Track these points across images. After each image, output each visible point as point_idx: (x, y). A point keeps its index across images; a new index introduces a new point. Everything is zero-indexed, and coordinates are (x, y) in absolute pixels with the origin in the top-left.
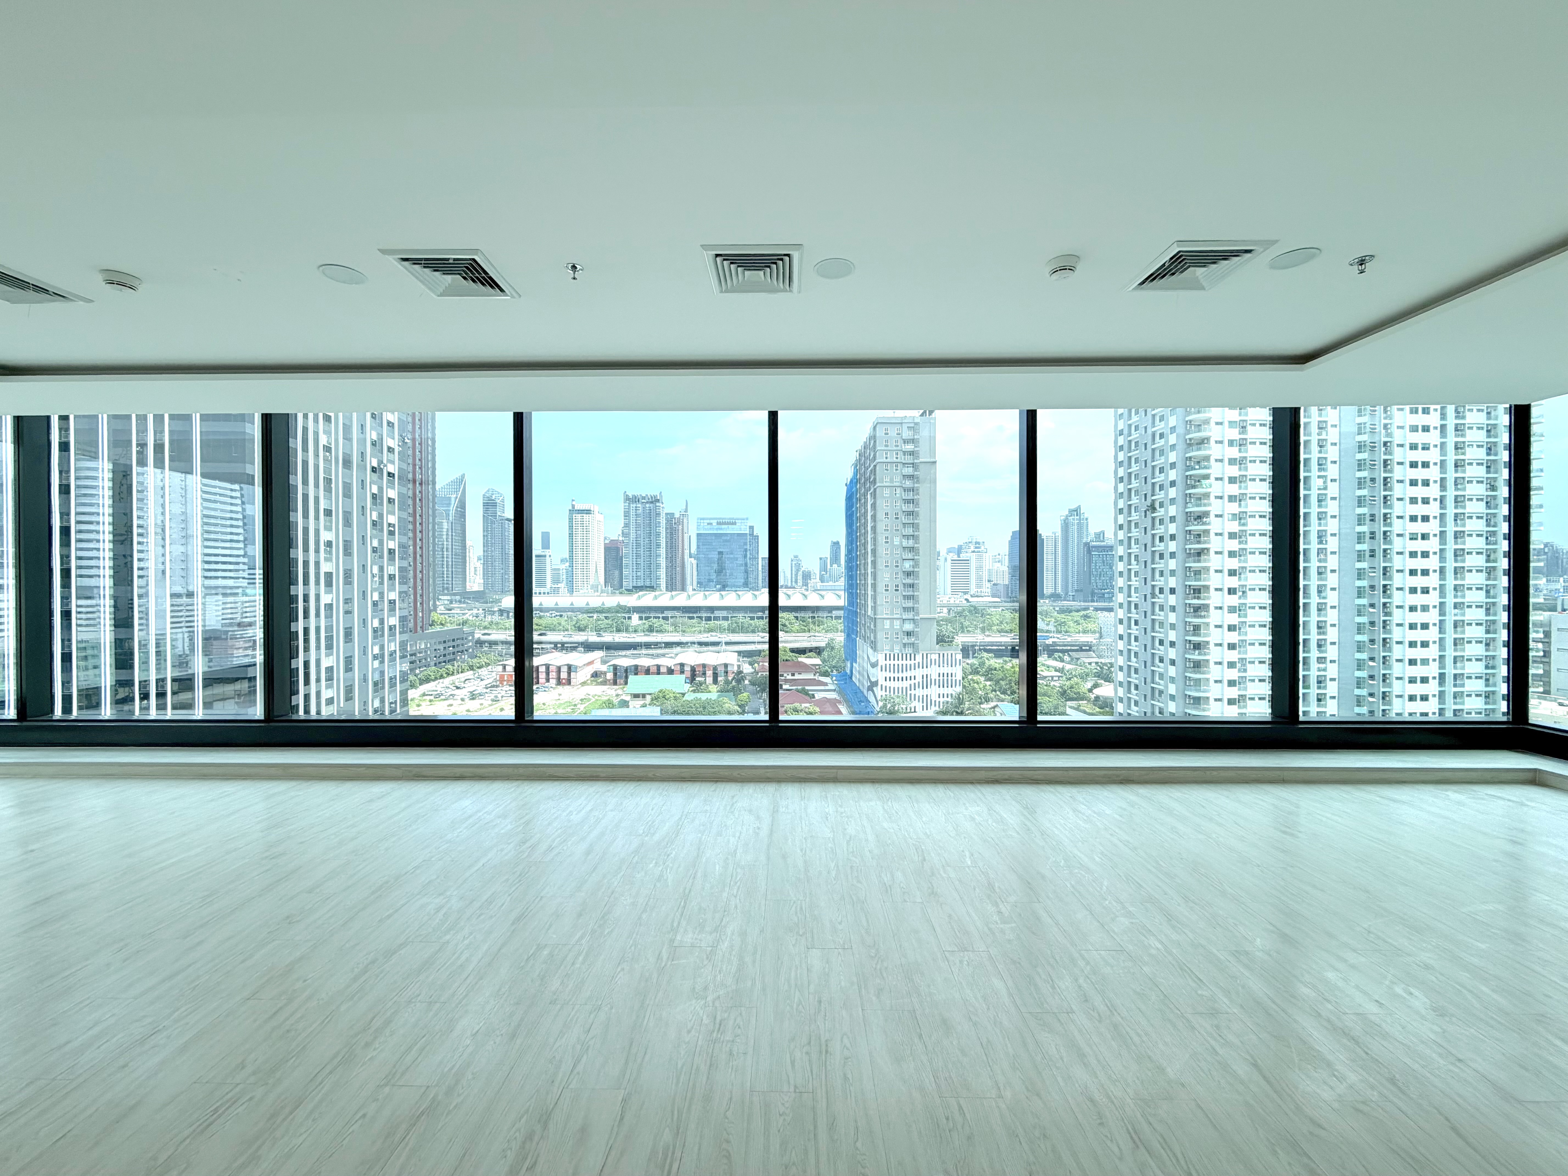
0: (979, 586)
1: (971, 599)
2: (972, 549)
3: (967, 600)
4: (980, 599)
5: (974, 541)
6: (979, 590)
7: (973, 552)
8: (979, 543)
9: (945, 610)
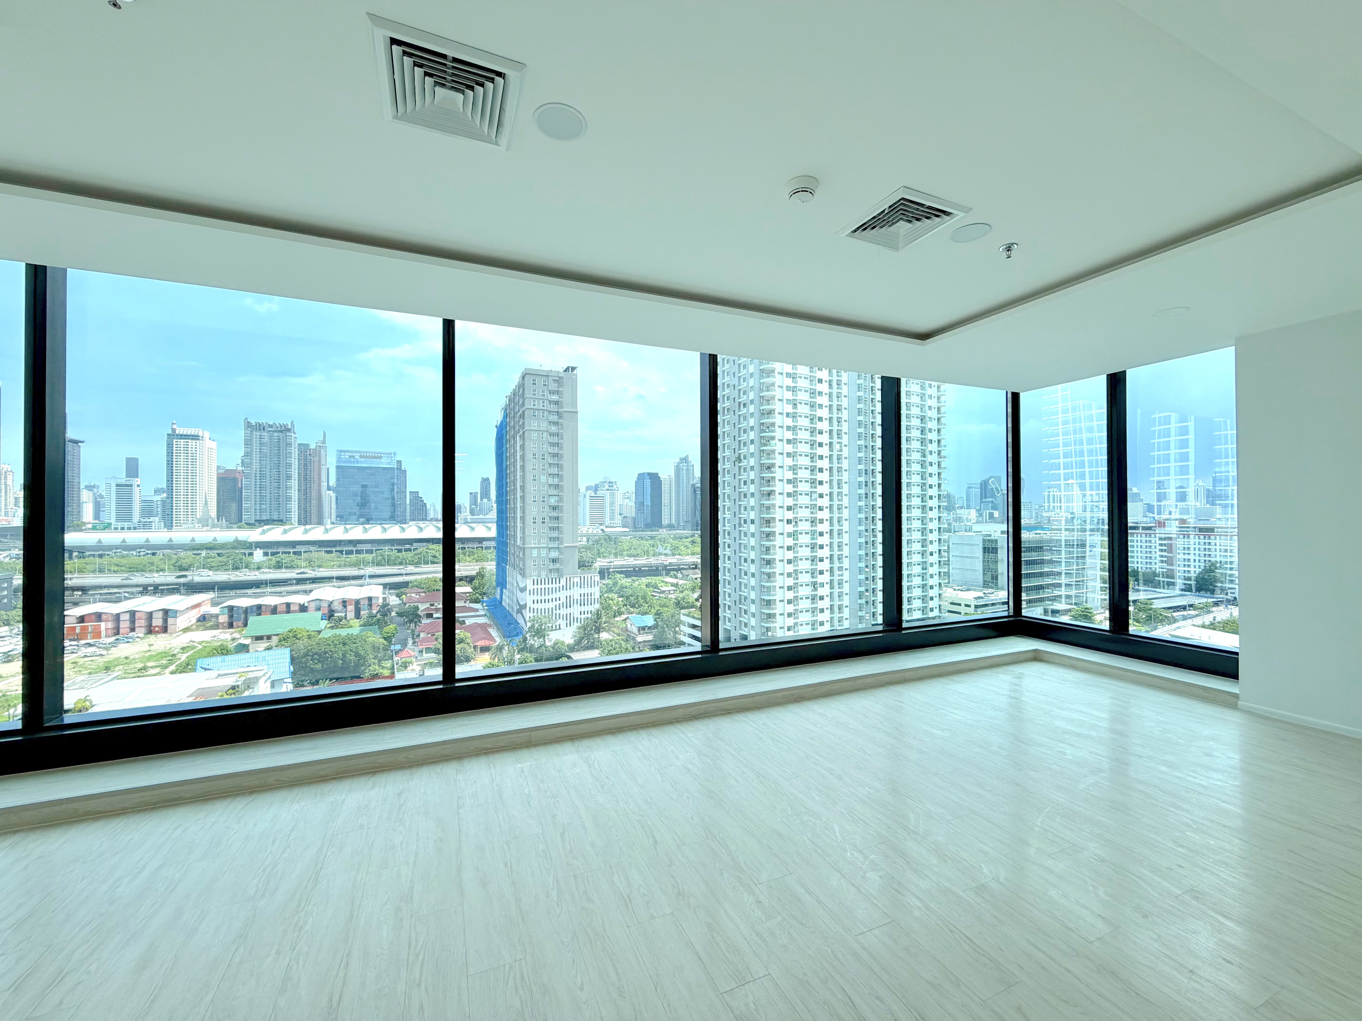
0: (612, 518)
1: (606, 530)
2: (607, 487)
3: (602, 530)
4: (613, 529)
5: (608, 480)
6: (612, 522)
7: (607, 490)
8: (612, 483)
9: (585, 539)
